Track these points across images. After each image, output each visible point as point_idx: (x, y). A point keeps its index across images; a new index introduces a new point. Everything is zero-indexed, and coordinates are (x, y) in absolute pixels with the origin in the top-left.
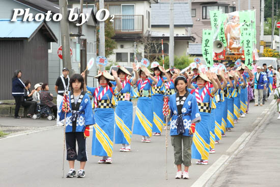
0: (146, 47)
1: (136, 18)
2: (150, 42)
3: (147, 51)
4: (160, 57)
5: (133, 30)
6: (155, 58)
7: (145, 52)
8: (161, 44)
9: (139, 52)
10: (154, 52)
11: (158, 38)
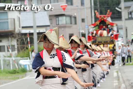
0: (18, 41)
1: (9, 21)
2: (20, 37)
3: (18, 43)
4: (27, 47)
5: (8, 29)
6: (24, 48)
7: (17, 44)
8: (27, 38)
9: (13, 44)
10: (23, 43)
11: (25, 34)
